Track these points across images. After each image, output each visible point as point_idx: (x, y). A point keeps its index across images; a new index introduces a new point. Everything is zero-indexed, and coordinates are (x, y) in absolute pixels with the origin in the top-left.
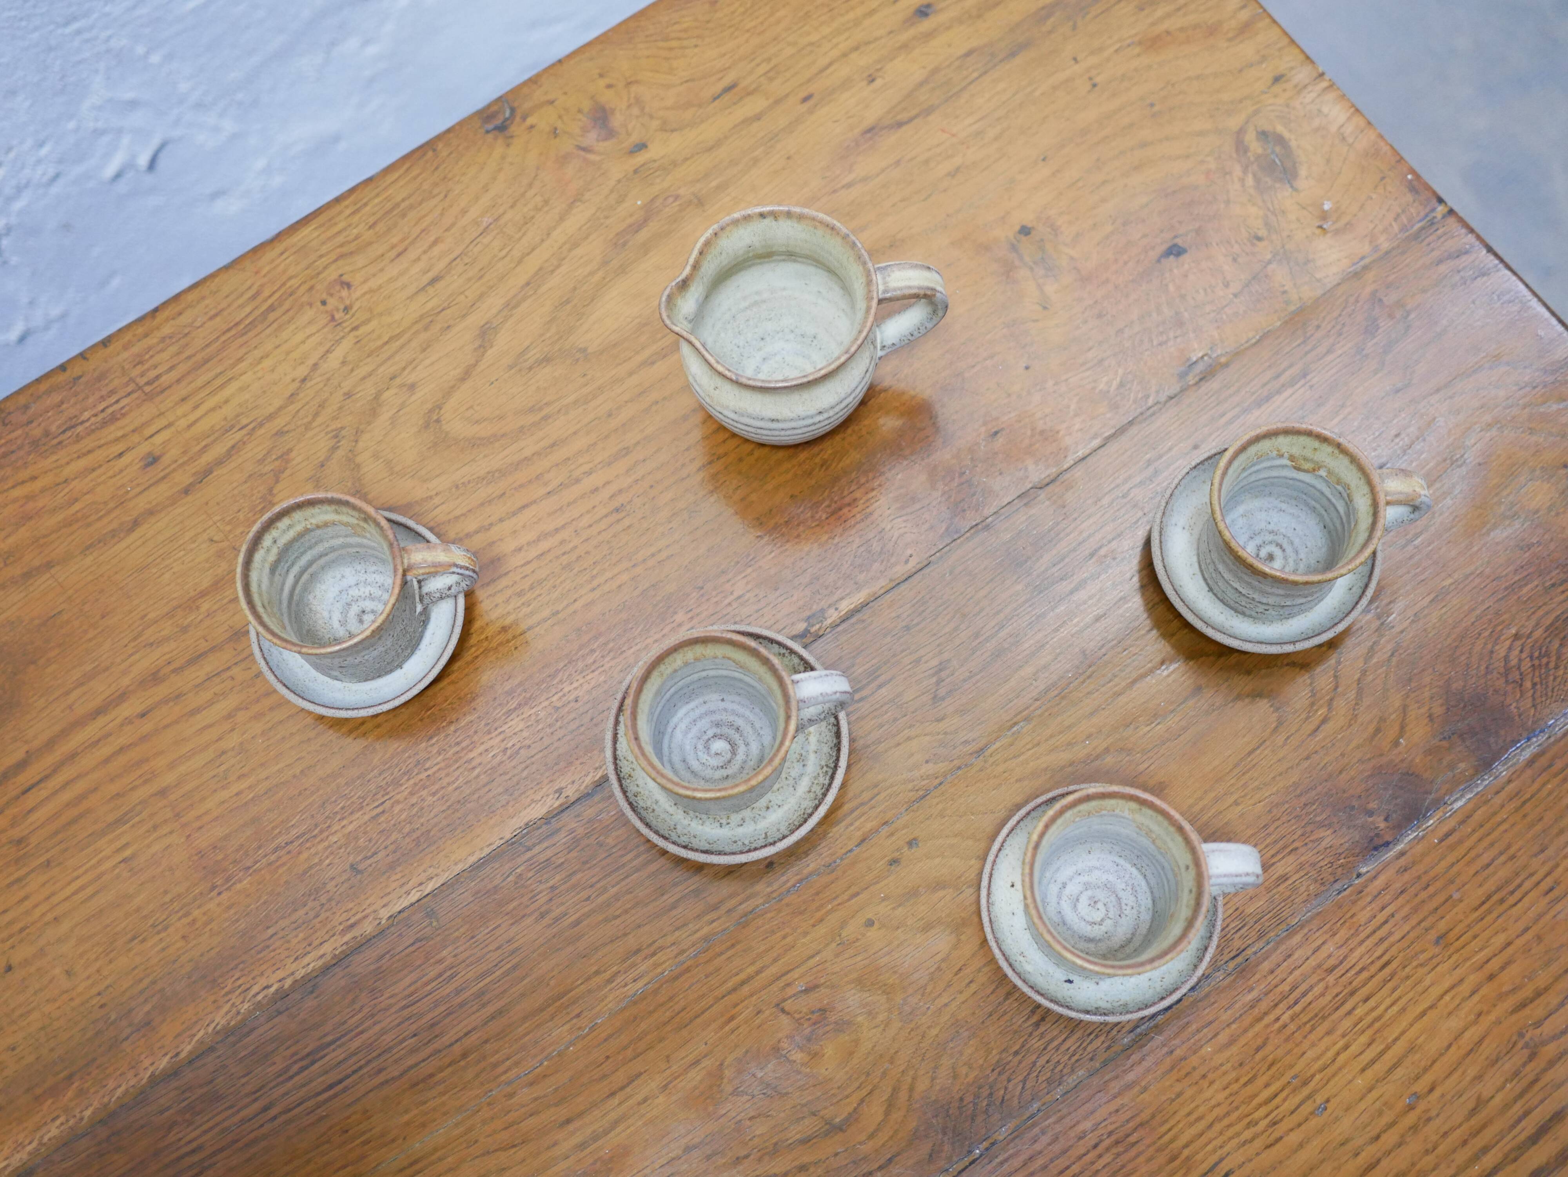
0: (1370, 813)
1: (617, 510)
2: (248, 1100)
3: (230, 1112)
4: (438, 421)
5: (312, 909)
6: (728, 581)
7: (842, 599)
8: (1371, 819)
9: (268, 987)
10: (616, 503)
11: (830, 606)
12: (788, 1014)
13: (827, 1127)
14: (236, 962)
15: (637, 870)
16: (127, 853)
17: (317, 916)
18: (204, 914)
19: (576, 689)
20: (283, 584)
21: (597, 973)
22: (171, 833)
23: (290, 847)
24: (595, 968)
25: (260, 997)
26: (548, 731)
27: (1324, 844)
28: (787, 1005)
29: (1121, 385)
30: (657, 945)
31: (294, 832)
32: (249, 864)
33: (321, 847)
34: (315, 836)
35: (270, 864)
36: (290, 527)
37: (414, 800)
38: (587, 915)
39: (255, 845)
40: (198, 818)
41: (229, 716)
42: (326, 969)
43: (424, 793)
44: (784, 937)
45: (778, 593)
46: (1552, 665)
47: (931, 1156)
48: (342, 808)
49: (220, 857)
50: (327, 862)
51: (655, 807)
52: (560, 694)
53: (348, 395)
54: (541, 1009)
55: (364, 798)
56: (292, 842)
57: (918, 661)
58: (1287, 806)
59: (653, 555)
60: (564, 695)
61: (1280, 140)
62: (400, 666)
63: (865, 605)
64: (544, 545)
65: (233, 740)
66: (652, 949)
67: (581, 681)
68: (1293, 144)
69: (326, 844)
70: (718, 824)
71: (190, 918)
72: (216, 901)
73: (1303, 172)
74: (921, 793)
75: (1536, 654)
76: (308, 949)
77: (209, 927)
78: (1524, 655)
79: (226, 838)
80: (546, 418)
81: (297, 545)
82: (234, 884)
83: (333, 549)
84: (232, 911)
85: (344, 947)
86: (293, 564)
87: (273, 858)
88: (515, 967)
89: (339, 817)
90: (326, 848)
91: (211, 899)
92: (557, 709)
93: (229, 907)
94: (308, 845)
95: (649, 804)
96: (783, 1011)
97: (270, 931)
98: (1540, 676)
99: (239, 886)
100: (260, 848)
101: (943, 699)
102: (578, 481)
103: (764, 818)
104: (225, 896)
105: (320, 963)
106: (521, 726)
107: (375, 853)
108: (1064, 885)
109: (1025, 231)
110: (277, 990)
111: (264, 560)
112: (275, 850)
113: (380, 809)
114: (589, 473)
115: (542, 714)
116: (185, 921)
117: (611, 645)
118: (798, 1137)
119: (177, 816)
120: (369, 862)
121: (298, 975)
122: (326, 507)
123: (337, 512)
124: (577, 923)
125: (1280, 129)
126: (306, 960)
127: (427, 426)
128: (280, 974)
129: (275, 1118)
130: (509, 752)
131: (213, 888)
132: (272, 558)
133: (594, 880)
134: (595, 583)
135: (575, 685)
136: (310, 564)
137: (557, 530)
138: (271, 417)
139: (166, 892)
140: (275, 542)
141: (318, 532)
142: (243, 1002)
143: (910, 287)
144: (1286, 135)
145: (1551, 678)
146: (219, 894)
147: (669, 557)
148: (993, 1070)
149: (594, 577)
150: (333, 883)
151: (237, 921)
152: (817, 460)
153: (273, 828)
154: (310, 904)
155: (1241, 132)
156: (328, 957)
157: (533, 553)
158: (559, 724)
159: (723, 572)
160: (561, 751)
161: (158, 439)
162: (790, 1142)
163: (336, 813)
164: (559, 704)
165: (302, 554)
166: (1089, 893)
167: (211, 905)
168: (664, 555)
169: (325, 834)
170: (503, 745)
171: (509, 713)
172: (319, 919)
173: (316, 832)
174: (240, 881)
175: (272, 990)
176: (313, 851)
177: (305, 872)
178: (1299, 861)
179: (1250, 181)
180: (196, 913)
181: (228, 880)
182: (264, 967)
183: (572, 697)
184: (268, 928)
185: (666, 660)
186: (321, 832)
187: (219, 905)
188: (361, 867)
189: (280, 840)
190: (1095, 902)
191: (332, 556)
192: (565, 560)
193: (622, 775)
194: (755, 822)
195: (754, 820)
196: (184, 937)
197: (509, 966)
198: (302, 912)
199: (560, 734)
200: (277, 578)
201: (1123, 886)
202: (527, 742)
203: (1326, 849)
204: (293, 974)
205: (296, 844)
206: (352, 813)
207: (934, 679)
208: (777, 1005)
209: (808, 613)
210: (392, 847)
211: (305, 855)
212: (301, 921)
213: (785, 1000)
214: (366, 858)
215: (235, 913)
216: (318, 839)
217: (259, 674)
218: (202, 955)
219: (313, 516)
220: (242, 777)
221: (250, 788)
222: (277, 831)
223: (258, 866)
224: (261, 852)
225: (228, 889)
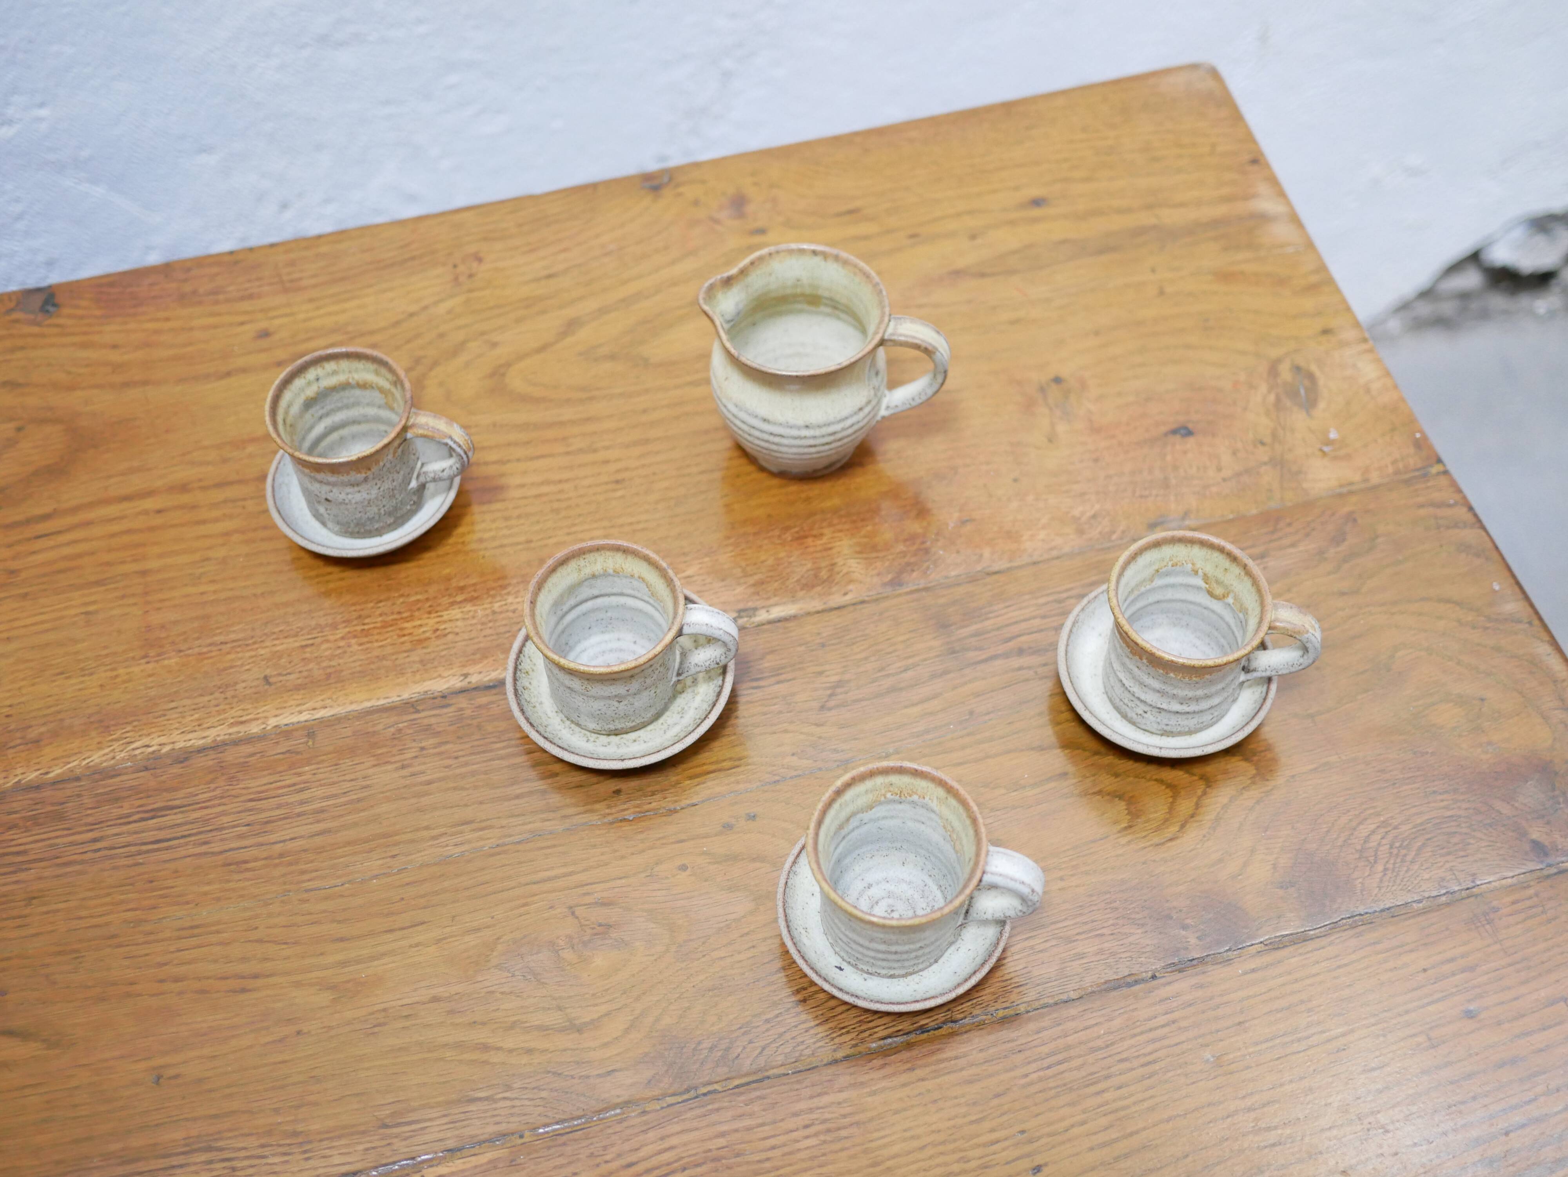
0: (1185, 927)
1: (617, 482)
2: (84, 828)
3: (65, 832)
4: (503, 375)
5: (216, 699)
6: (685, 562)
7: (776, 605)
8: (1183, 933)
9: (148, 746)
10: (619, 477)
11: (763, 607)
12: (577, 918)
13: (568, 1023)
14: (133, 718)
15: (502, 758)
16: (91, 608)
17: (217, 706)
18: (128, 674)
19: (518, 603)
21: (427, 828)
22: (135, 604)
23: (223, 647)
24: (425, 824)
25: (137, 752)
26: (479, 627)
27: (1131, 939)
28: (579, 911)
29: (1094, 517)
30: (488, 823)
31: (233, 636)
32: (182, 648)
33: (248, 654)
34: (247, 645)
35: (200, 654)
36: (335, 373)
37: (342, 643)
38: (440, 780)
39: (196, 635)
40: (162, 601)
41: (227, 534)
42: (201, 750)
43: (353, 641)
44: (602, 854)
45: (723, 584)
46: (1409, 858)
47: (649, 1081)
48: (280, 631)
49: (163, 635)
50: (247, 667)
51: (537, 705)
52: (504, 603)
53: (441, 336)
54: (366, 841)
55: (302, 629)
56: (226, 643)
57: (821, 673)
58: (1108, 896)
59: (631, 524)
60: (506, 605)
61: (1311, 377)
62: (381, 535)
63: (794, 617)
64: (545, 489)
65: (221, 553)
66: (483, 824)
68: (1321, 381)
69: (253, 653)
70: (586, 739)
71: (115, 673)
72: (142, 667)
73: (1322, 405)
74: (777, 778)
75: (1397, 844)
76: (197, 728)
77: (126, 685)
78: (1384, 842)
79: (175, 623)
80: (592, 398)
81: (336, 396)
82: (164, 659)
84: (150, 679)
85: (227, 737)
86: (327, 414)
87: (205, 650)
88: (359, 800)
89: (274, 636)
90: (252, 657)
91: (139, 664)
92: (494, 612)
93: (150, 676)
94: (239, 649)
95: (533, 700)
96: (573, 913)
97: (173, 705)
98: (1394, 864)
99: (166, 662)
100: (198, 638)
101: (830, 709)
102: (595, 451)
103: (628, 746)
104: (150, 666)
105: (201, 742)
106: (459, 616)
107: (289, 674)
108: (870, 886)
109: (1057, 380)
110: (154, 752)
111: (302, 390)
112: (210, 645)
113: (310, 642)
114: (607, 448)
115: (480, 613)
116: (109, 674)
118: (536, 1023)
119: (146, 594)
120: (281, 678)
121: (178, 746)
122: (372, 366)
123: (377, 373)
124: (429, 783)
125: (1314, 368)
126: (191, 736)
127: (492, 375)
128: (163, 740)
129: (99, 850)
130: (438, 633)
131: (146, 656)
132: (311, 392)
133: (460, 753)
134: (573, 529)
136: (343, 425)
137: (560, 481)
138: (372, 333)
139: (105, 647)
140: (318, 380)
141: (357, 392)
142: (122, 751)
143: (914, 337)
144: (1317, 373)
145: (1405, 869)
146: (148, 663)
147: (643, 530)
148: (740, 1028)
149: (574, 525)
150: (244, 685)
151: (151, 688)
152: (803, 495)
153: (218, 628)
154: (217, 695)
155: (1278, 361)
156: (209, 740)
157: (534, 491)
158: (491, 625)
159: (684, 554)
160: (482, 645)
161: (277, 322)
162: (527, 1025)
163: (274, 633)
164: (498, 610)
165: (340, 409)
166: (890, 901)
167: (136, 669)
168: (641, 526)
169: (256, 646)
170: (436, 626)
171: (452, 604)
172: (217, 708)
173: (250, 642)
174: (169, 658)
175: (150, 750)
176: (240, 655)
177: (225, 669)
178: (1100, 947)
179: (1272, 398)
180: (121, 671)
181: (159, 655)
182: (153, 730)
183: (512, 608)
184: (173, 701)
185: (587, 556)
186: (255, 643)
187: (142, 671)
188: (272, 680)
189: (219, 639)
190: (892, 911)
191: (363, 427)
192: (556, 505)
193: (520, 667)
194: (618, 747)
195: (618, 746)
196: (101, 686)
197: (355, 797)
198: (207, 698)
199: (488, 632)
201: (924, 906)
202: (457, 630)
203: (1131, 944)
204: (173, 743)
205: (229, 645)
206: (286, 637)
207: (829, 692)
208: (571, 908)
209: (741, 606)
210: (305, 674)
211: (232, 656)
212: (202, 705)
213: (577, 906)
214: (280, 675)
215: (152, 682)
216: (250, 648)
217: (266, 511)
218: (109, 704)
219: (356, 371)
220: (213, 581)
221: (215, 592)
222: (218, 631)
223: (190, 652)
224: (197, 643)
225: (157, 661)
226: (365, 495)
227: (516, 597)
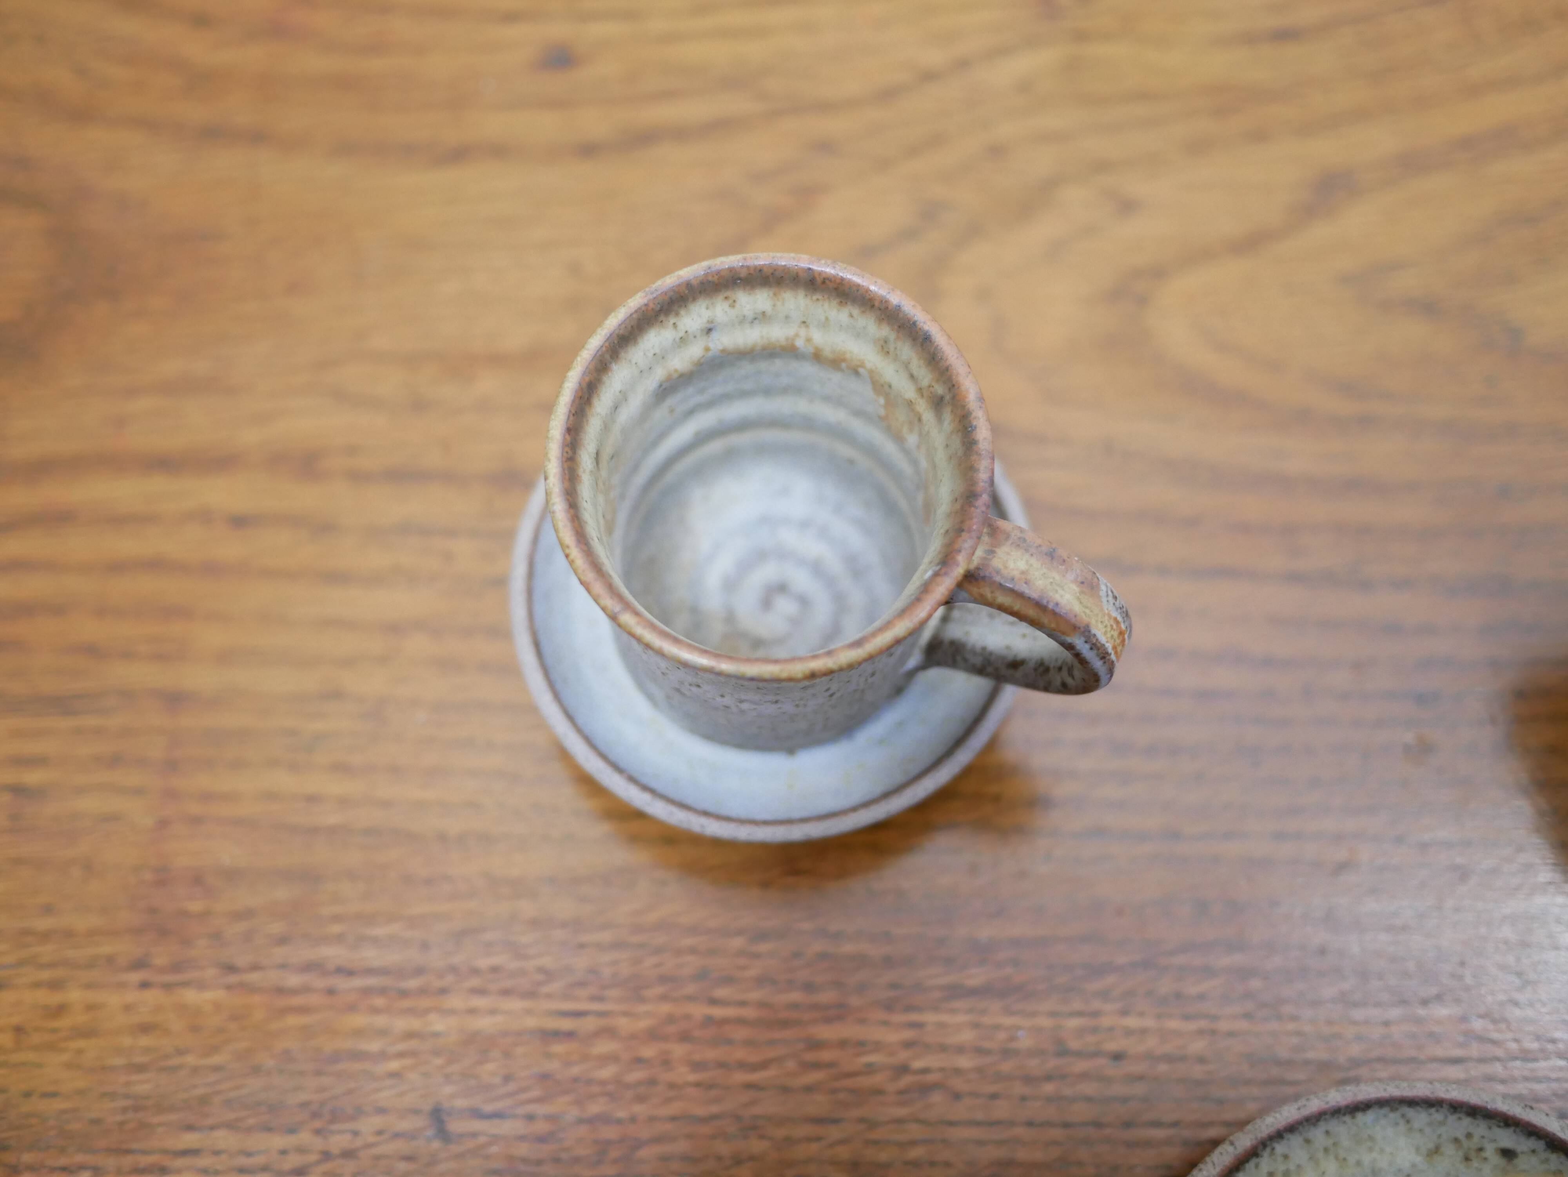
1: (1420, 697)
4: (1145, 300)
5: (301, 1150)
10: (1424, 681)
14: (80, 1158)
16: (32, 777)
18: (90, 1008)
19: (1129, 1032)
20: (663, 435)
22: (138, 792)
23: (342, 983)
26: (1019, 1089)
31: (371, 956)
32: (241, 961)
33: (401, 1024)
34: (404, 994)
35: (280, 991)
36: (762, 317)
37: (648, 1051)
39: (277, 928)
40: (207, 797)
41: (397, 629)
43: (678, 1050)
48: (495, 969)
49: (195, 906)
50: (394, 1065)
52: (1088, 1022)
53: (997, 151)
55: (549, 975)
56: (350, 973)
60: (1095, 1030)
62: (791, 751)
64: (1225, 677)
65: (373, 683)
67: (1149, 1022)
69: (415, 1024)
71: (55, 998)
72: (131, 997)
77: (81, 1044)
79: (232, 875)
80: (1368, 421)
81: (747, 368)
82: (185, 984)
83: (808, 424)
84: (144, 1041)
86: (710, 404)
87: (294, 980)
89: (475, 982)
90: (410, 1035)
91: (122, 986)
92: (1063, 1052)
93: (145, 1029)
94: (379, 1001)
97: (190, 1140)
99: (191, 996)
100: (283, 940)
102: (1366, 586)
104: (152, 996)
106: (967, 1036)
107: (498, 1115)
111: (661, 357)
112: (308, 967)
113: (566, 1024)
114: (1398, 585)
116: (44, 997)
117: (1255, 984)
119: (171, 765)
120: (477, 1125)
122: (869, 324)
123: (884, 348)
130: (906, 1080)
131: (139, 964)
132: (680, 362)
135: (1132, 1022)
136: (743, 425)
137: (1268, 662)
138: (825, 107)
139: (48, 910)
140: (709, 331)
141: (807, 369)
146: (145, 985)
149: (1296, 811)
150: (377, 1122)
151: (141, 1068)
153: (336, 919)
154: (305, 1137)
157: (1196, 678)
158: (1049, 1087)
160: (1022, 1155)
161: (597, 30)
163: (475, 971)
164: (1074, 1044)
165: (743, 394)
167: (113, 1000)
169: (425, 1002)
170: (903, 1055)
171: (955, 992)
173: (412, 984)
174: (201, 985)
176: (380, 1021)
177: (336, 1057)
180: (74, 995)
181: (176, 967)
183: (1112, 1046)
184: (190, 1128)
186: (423, 991)
187: (128, 1008)
188: (456, 1126)
189: (333, 954)
191: (794, 437)
192: (1252, 734)
196: (19, 1030)
198: (278, 1141)
199: (1041, 1111)
200: (661, 414)
202: (958, 1084)
205: (358, 982)
206: (506, 993)
210: (541, 1127)
211: (359, 1020)
212: (259, 1160)
214: (477, 1114)
215: (147, 1050)
216: (406, 1003)
217: (501, 582)
218: (28, 1095)
219: (825, 324)
220: (341, 769)
221: (344, 802)
222: (336, 929)
223: (254, 977)
224: (280, 953)
225: (168, 987)
226: (789, 708)
227: (1124, 1013)
